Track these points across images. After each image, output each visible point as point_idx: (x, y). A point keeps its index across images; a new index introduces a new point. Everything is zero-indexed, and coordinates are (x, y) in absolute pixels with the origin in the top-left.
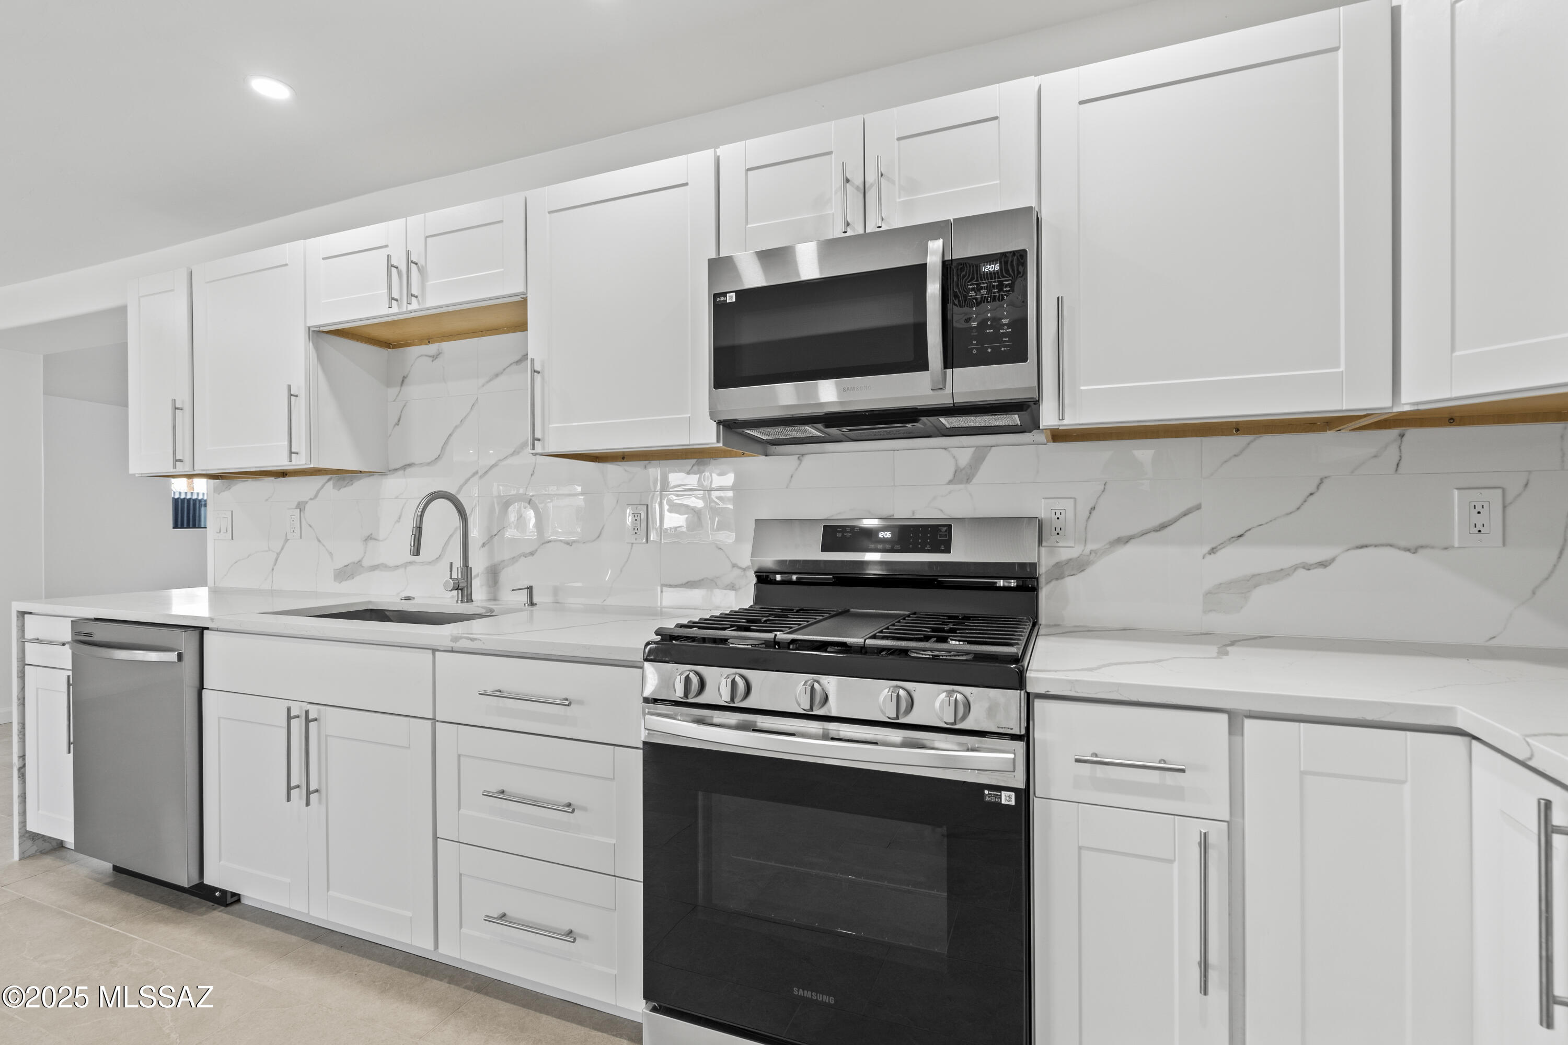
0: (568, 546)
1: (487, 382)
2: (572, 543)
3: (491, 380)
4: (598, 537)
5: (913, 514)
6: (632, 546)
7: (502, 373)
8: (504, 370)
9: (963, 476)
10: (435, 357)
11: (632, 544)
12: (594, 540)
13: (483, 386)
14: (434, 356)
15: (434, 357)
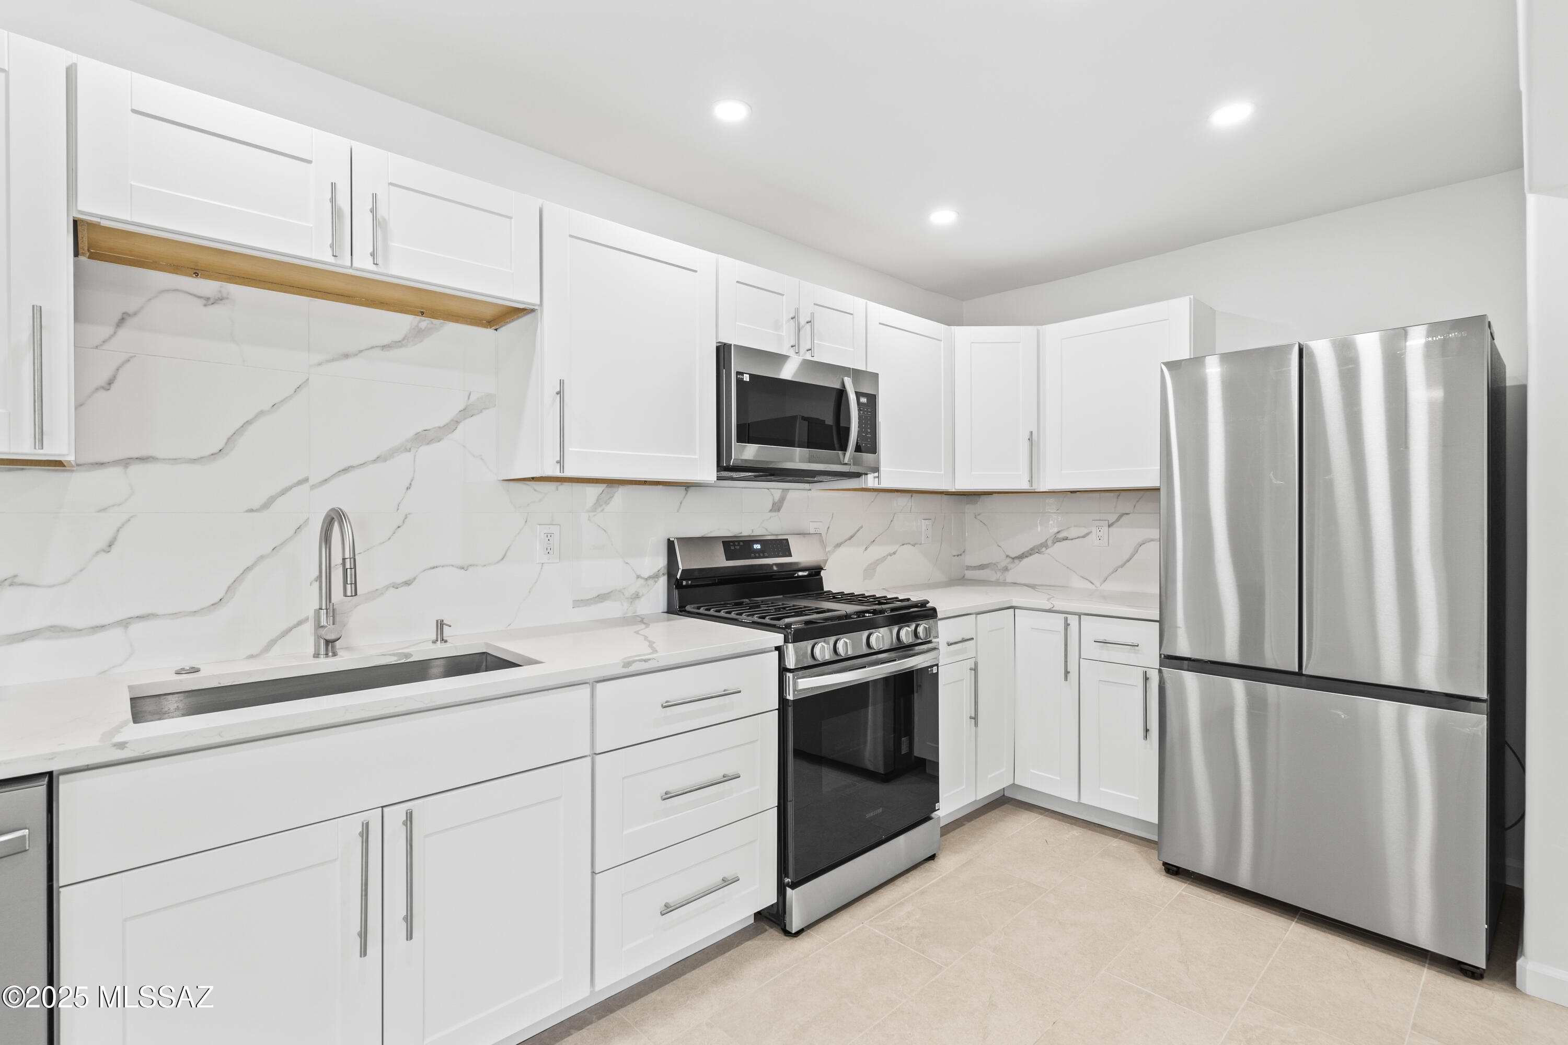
0: (462, 571)
1: (328, 361)
2: (468, 567)
3: (333, 360)
4: (503, 558)
5: (753, 531)
6: (542, 566)
7: (357, 355)
8: (361, 351)
9: (777, 507)
10: (211, 301)
11: (543, 563)
12: (498, 562)
13: (320, 364)
14: (208, 299)
15: (208, 301)
